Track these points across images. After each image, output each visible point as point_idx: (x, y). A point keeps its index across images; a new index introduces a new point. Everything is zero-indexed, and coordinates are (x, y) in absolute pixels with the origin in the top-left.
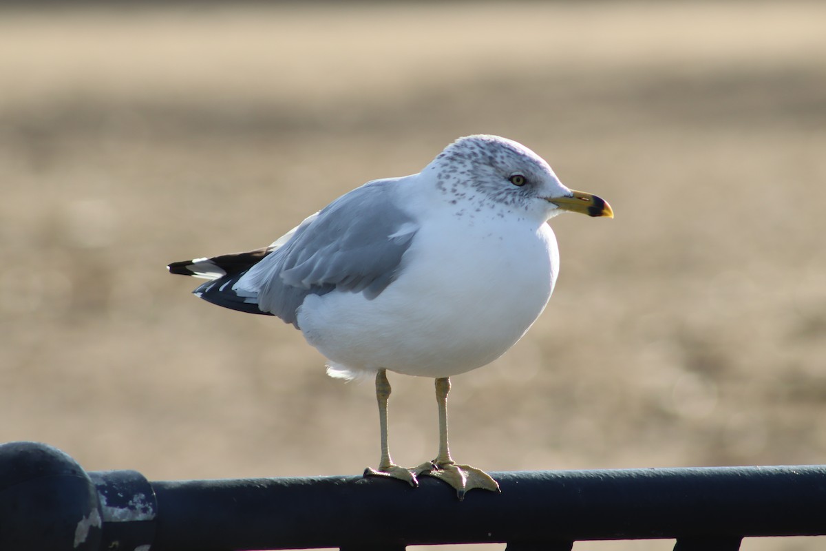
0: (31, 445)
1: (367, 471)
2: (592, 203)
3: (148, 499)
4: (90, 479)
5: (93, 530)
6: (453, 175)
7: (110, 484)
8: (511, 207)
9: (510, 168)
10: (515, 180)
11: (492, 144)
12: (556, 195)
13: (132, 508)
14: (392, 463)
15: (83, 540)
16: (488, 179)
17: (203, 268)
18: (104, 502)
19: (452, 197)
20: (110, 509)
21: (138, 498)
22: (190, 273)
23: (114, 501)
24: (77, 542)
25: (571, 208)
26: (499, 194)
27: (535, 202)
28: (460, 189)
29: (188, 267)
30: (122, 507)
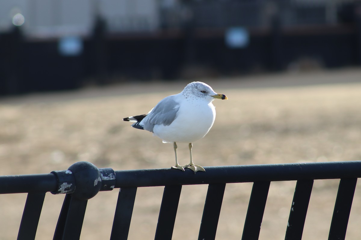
0: (84, 162)
1: (172, 167)
2: (222, 96)
3: (114, 174)
4: (99, 170)
5: (99, 182)
6: (186, 91)
7: (104, 171)
8: (201, 98)
9: (201, 89)
10: (202, 92)
11: (197, 83)
12: (213, 95)
13: (109, 177)
14: (178, 165)
15: (96, 184)
16: (196, 92)
17: (131, 119)
18: (102, 175)
19: (186, 96)
20: (104, 177)
21: (111, 175)
22: (128, 121)
23: (104, 175)
24: (95, 185)
25: (217, 98)
26: (198, 95)
27: (208, 97)
28: (188, 94)
29: (128, 119)
30: (107, 177)
